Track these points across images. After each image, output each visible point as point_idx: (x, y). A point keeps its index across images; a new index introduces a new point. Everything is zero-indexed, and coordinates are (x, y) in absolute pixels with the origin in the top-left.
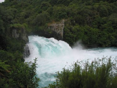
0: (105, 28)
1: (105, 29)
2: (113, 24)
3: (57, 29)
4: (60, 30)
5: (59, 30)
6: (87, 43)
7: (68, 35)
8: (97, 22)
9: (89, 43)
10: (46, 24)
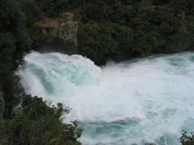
0: (139, 24)
1: (139, 27)
2: (148, 16)
3: (63, 32)
4: (71, 35)
5: (68, 34)
6: (117, 53)
7: (87, 42)
8: (123, 14)
9: (119, 54)
10: (35, 23)
